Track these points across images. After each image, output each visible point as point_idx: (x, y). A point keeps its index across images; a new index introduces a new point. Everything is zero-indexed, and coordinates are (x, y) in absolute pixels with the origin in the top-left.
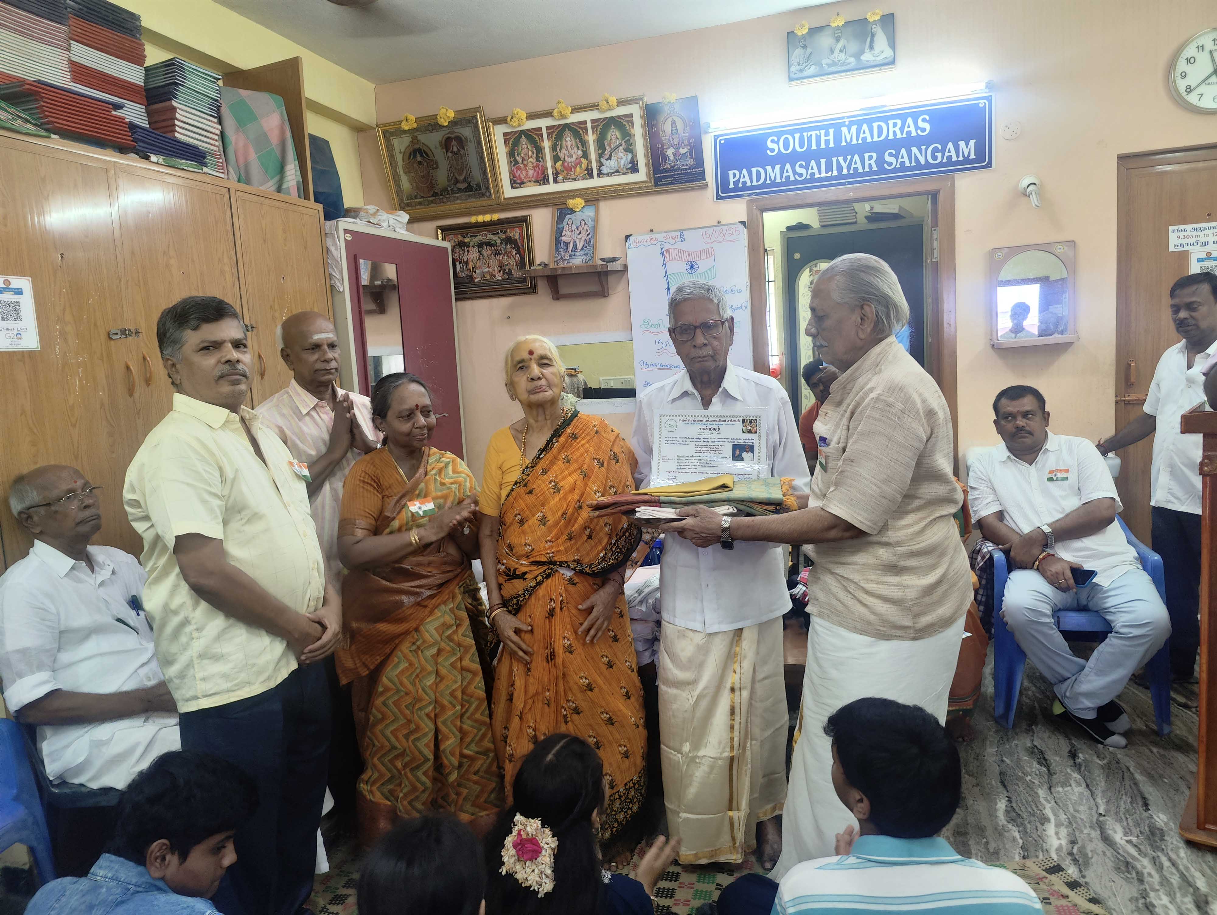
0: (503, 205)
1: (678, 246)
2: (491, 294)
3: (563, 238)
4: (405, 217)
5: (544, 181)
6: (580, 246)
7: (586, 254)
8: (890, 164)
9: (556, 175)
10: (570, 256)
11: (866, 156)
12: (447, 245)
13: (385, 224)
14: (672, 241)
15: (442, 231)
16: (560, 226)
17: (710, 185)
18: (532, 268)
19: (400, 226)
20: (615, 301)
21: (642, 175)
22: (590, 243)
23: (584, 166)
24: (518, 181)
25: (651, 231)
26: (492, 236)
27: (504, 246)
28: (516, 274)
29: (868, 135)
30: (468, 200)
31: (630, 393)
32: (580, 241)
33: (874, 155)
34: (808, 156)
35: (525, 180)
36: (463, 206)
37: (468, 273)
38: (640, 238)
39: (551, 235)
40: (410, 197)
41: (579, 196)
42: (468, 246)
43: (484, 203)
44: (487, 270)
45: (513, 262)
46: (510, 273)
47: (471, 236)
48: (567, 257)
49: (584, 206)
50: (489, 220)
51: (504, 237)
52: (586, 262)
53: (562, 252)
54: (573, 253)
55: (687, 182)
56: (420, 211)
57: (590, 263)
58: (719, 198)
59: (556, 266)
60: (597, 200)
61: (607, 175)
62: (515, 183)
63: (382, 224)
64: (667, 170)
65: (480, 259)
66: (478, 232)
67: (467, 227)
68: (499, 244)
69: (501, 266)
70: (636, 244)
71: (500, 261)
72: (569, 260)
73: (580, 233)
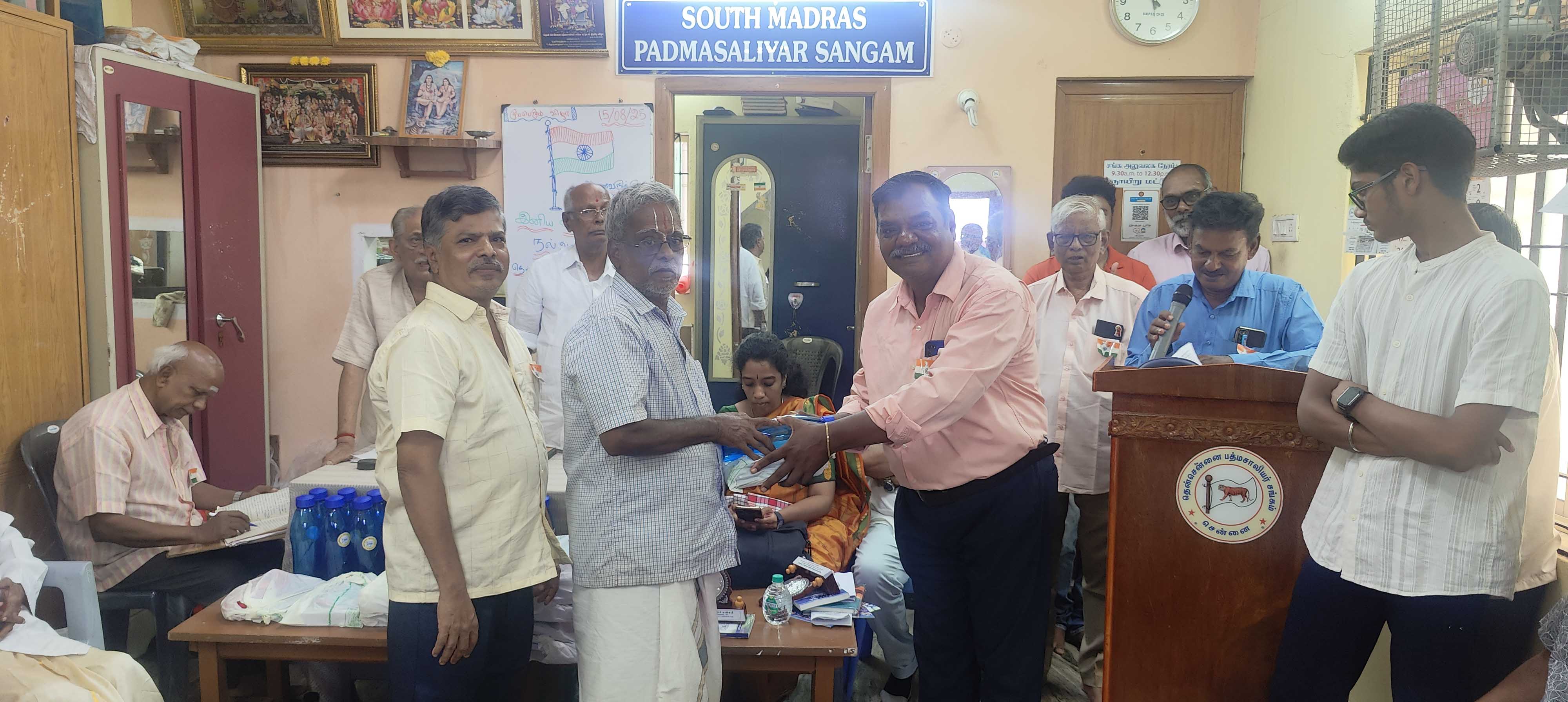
0: (337, 46)
1: (569, 124)
2: (314, 161)
3: (418, 99)
4: (193, 47)
5: (397, 22)
6: (440, 112)
7: (449, 124)
8: (822, 57)
9: (413, 17)
10: (427, 123)
11: (796, 43)
12: (254, 90)
13: (164, 55)
14: (561, 118)
15: (248, 70)
17: (611, 54)
18: (374, 134)
19: (186, 58)
21: (526, 32)
22: (455, 110)
23: (451, 11)
24: (361, 19)
25: (535, 102)
26: (319, 85)
27: (336, 100)
28: (352, 140)
29: (798, 20)
30: (288, 35)
32: (441, 107)
33: (805, 45)
34: (730, 35)
35: (370, 19)
36: (280, 40)
37: (282, 130)
38: (520, 110)
39: (402, 95)
40: (202, 20)
41: (442, 48)
42: (285, 95)
43: (311, 41)
44: (311, 129)
45: (347, 122)
46: (343, 136)
47: (289, 82)
48: (423, 124)
49: (449, 61)
50: (316, 64)
51: (337, 88)
52: (448, 134)
53: (416, 118)
54: (431, 120)
55: (585, 47)
56: (215, 40)
57: (453, 134)
58: (621, 71)
59: (407, 135)
60: (466, 56)
61: (482, 26)
62: (356, 20)
63: (160, 54)
64: (559, 30)
65: (301, 113)
66: (300, 78)
67: (285, 70)
68: (329, 97)
69: (331, 126)
70: (514, 117)
71: (330, 120)
72: (425, 128)
73: (441, 96)
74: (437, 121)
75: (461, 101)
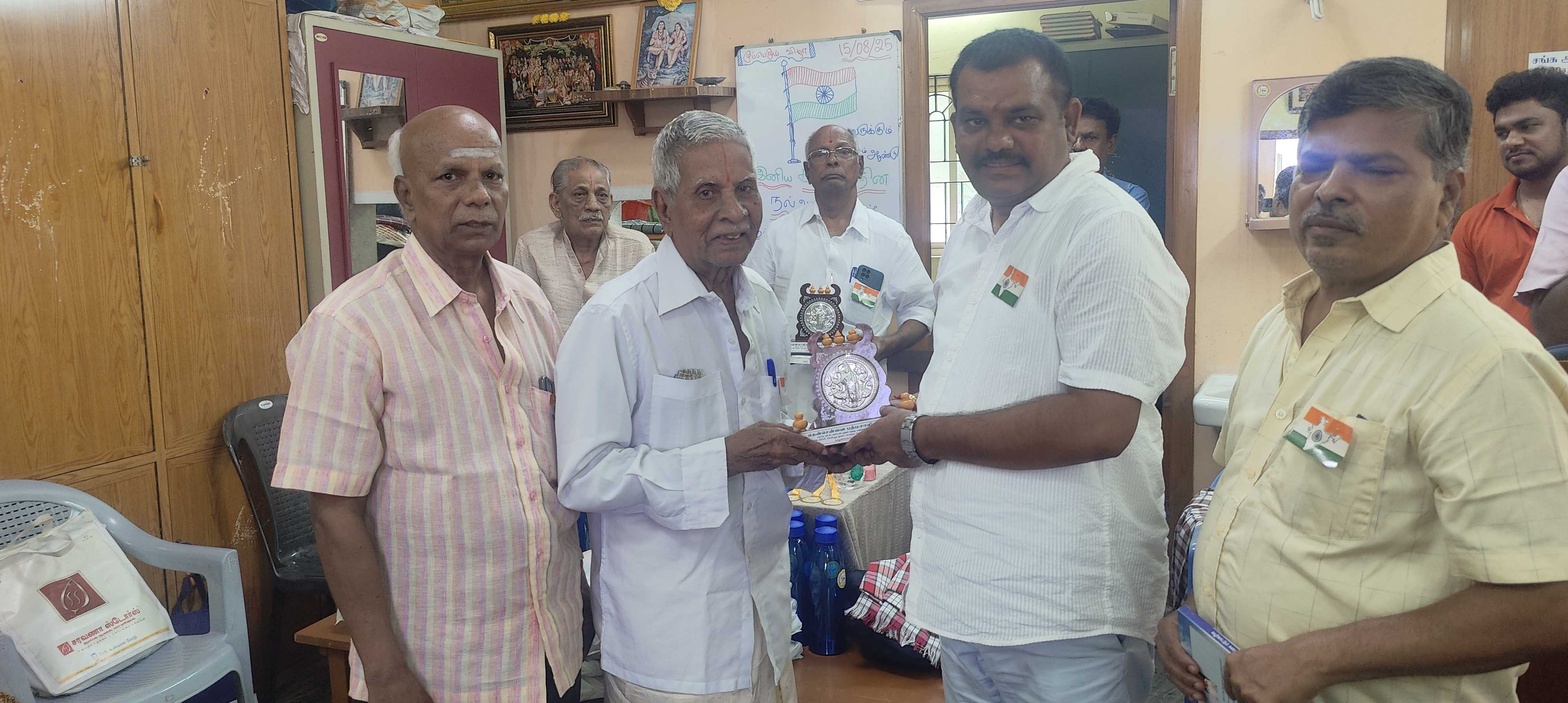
1: (806, 63)
2: (556, 124)
3: (651, 49)
4: (439, 14)
6: (671, 61)
7: (679, 73)
10: (658, 74)
12: (499, 54)
13: (404, 23)
14: (798, 57)
15: (496, 34)
16: (648, 32)
18: (610, 89)
19: (425, 26)
22: (687, 56)
25: (771, 41)
26: (560, 43)
27: (575, 57)
32: (673, 54)
37: (528, 94)
38: (755, 51)
39: (636, 45)
42: (528, 57)
44: (552, 90)
45: (586, 80)
46: (582, 96)
47: (532, 43)
48: (655, 75)
49: (681, 4)
50: (556, 21)
51: (575, 45)
52: (677, 84)
53: (648, 69)
54: (662, 70)
56: (468, 5)
57: (684, 84)
65: (543, 75)
66: (542, 37)
67: (527, 31)
68: (568, 55)
69: (571, 87)
70: (748, 60)
71: (570, 79)
72: (656, 79)
73: (672, 43)
74: (668, 71)
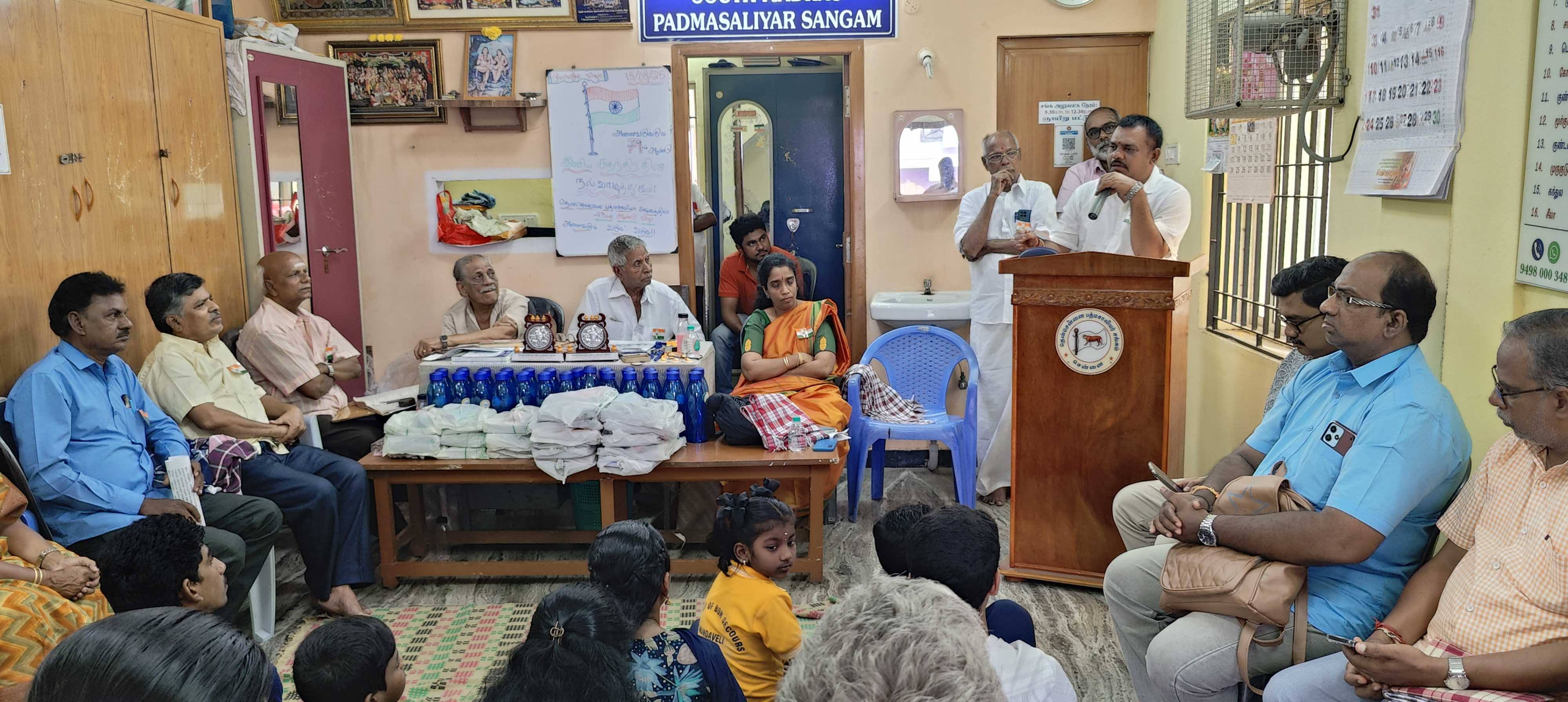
0: (408, 26)
1: (602, 84)
2: (392, 120)
3: (477, 68)
4: (293, 30)
5: (458, 5)
6: (496, 78)
7: (503, 87)
8: (807, 24)
10: (486, 87)
11: (786, 14)
12: (341, 64)
13: (274, 39)
14: (594, 79)
15: (334, 47)
16: (474, 54)
17: (634, 26)
18: (444, 98)
19: (292, 41)
20: (533, 136)
21: (564, 9)
22: (509, 74)
24: (427, 2)
25: (573, 67)
26: (394, 58)
27: (408, 69)
28: (423, 102)
30: (367, 17)
31: (549, 232)
32: (497, 72)
33: (793, 14)
34: (731, 8)
35: (435, 2)
36: (360, 21)
37: (365, 96)
38: (561, 74)
39: (464, 63)
40: (295, 6)
41: (496, 24)
42: (365, 67)
43: (387, 22)
44: (388, 94)
45: (418, 87)
46: (415, 100)
47: (369, 56)
48: (483, 88)
49: (501, 35)
50: (391, 40)
51: (408, 59)
52: (505, 96)
53: (477, 83)
54: (488, 85)
55: (611, 21)
56: (308, 22)
57: (508, 96)
58: (643, 40)
59: (470, 98)
60: (516, 30)
61: (527, 5)
62: (423, 4)
64: (591, 8)
65: (380, 81)
66: (378, 52)
67: (366, 46)
68: (402, 67)
69: (405, 91)
70: (556, 80)
71: (404, 86)
72: (484, 91)
73: (496, 64)
74: (494, 85)
75: (513, 67)
